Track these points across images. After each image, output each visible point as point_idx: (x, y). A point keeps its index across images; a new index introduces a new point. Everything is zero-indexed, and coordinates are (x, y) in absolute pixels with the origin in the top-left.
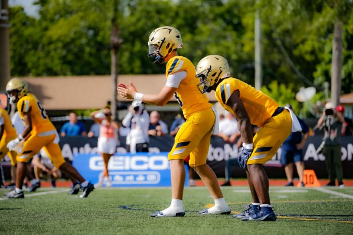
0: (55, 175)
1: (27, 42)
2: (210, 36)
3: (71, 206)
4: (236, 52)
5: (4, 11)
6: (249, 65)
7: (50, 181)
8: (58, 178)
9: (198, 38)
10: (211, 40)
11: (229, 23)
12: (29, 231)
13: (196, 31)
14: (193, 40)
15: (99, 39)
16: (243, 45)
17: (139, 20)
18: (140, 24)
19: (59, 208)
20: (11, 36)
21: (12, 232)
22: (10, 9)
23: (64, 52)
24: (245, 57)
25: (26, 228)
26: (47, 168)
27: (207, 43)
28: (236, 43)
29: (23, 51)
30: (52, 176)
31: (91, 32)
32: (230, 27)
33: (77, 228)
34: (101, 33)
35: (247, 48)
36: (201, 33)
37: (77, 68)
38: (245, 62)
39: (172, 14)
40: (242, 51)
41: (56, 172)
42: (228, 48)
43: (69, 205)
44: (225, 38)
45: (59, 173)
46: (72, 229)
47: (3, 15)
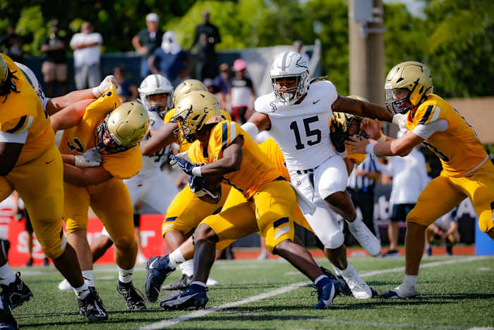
0: (451, 238)
3: (477, 282)
5: (377, 11)
7: (444, 247)
8: (455, 242)
12: (420, 317)
19: (459, 284)
20: (386, 45)
21: (396, 318)
22: (385, 8)
23: (459, 65)
25: (415, 313)
26: (440, 228)
30: (447, 240)
33: (487, 313)
37: (479, 88)
41: (453, 234)
43: (473, 280)
45: (457, 236)
46: (480, 314)
47: (375, 15)
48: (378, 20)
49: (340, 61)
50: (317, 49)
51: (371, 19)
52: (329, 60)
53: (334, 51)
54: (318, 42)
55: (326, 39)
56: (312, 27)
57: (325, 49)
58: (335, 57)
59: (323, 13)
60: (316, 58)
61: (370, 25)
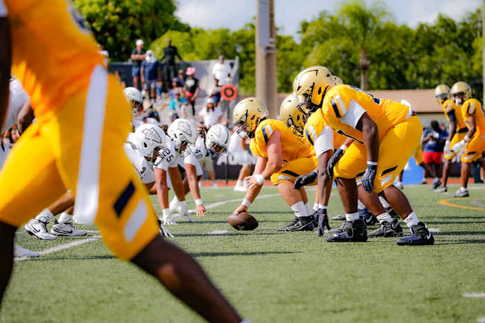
1: (292, 64)
2: (445, 57)
4: (467, 70)
5: (273, 40)
6: (478, 81)
9: (434, 59)
10: (446, 60)
11: (461, 45)
13: (433, 53)
14: (430, 60)
15: (351, 60)
16: (472, 64)
17: (385, 44)
18: (386, 48)
24: (474, 74)
27: (442, 62)
28: (466, 63)
29: (288, 72)
31: (344, 55)
32: (461, 50)
34: (353, 56)
35: (476, 67)
36: (437, 54)
38: (474, 78)
39: (413, 39)
40: (472, 69)
42: (460, 67)
44: (457, 58)
47: (271, 43)
48: (273, 46)
49: (251, 69)
50: (236, 61)
51: (269, 45)
52: (245, 68)
53: (248, 63)
54: (237, 58)
55: (244, 56)
56: (235, 48)
57: (242, 61)
58: (249, 66)
59: (243, 40)
60: (236, 67)
61: (268, 48)
